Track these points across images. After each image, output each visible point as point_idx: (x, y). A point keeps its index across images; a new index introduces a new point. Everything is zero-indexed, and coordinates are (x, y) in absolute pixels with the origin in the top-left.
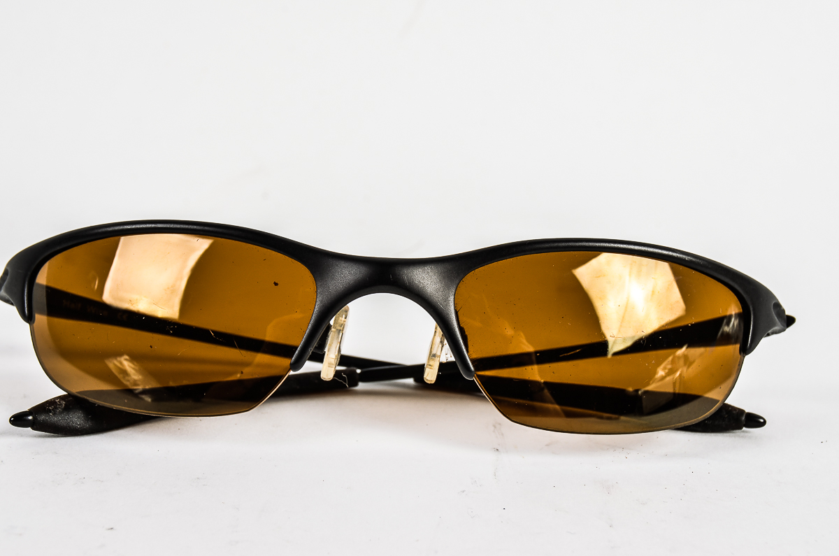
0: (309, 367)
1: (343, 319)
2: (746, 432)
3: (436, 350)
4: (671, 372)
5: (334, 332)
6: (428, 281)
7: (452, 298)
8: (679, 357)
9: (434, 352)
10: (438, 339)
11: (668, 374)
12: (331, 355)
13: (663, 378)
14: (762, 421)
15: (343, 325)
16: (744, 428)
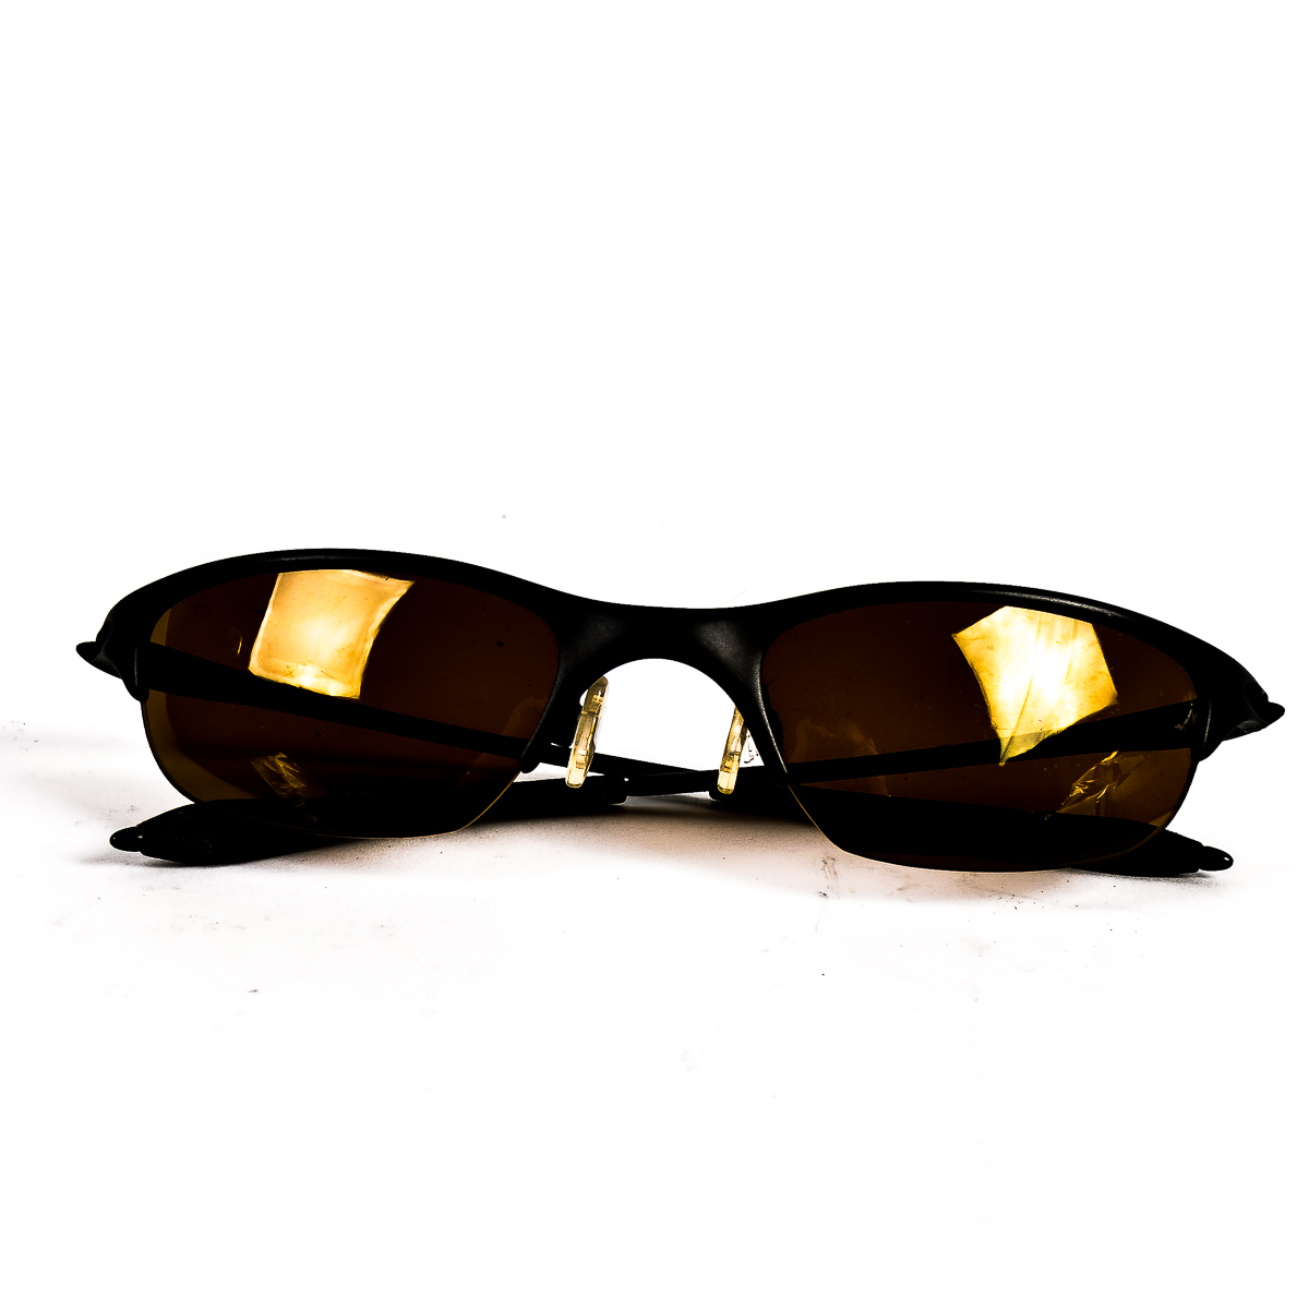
0: (545, 771)
1: (599, 697)
2: (1204, 876)
3: (735, 746)
4: (1094, 789)
5: (585, 716)
6: (722, 642)
7: (757, 668)
8: (1105, 767)
9: (732, 748)
10: (738, 729)
11: (1088, 793)
12: (579, 753)
13: (1081, 797)
14: (1227, 859)
15: (599, 706)
16: (1200, 871)
